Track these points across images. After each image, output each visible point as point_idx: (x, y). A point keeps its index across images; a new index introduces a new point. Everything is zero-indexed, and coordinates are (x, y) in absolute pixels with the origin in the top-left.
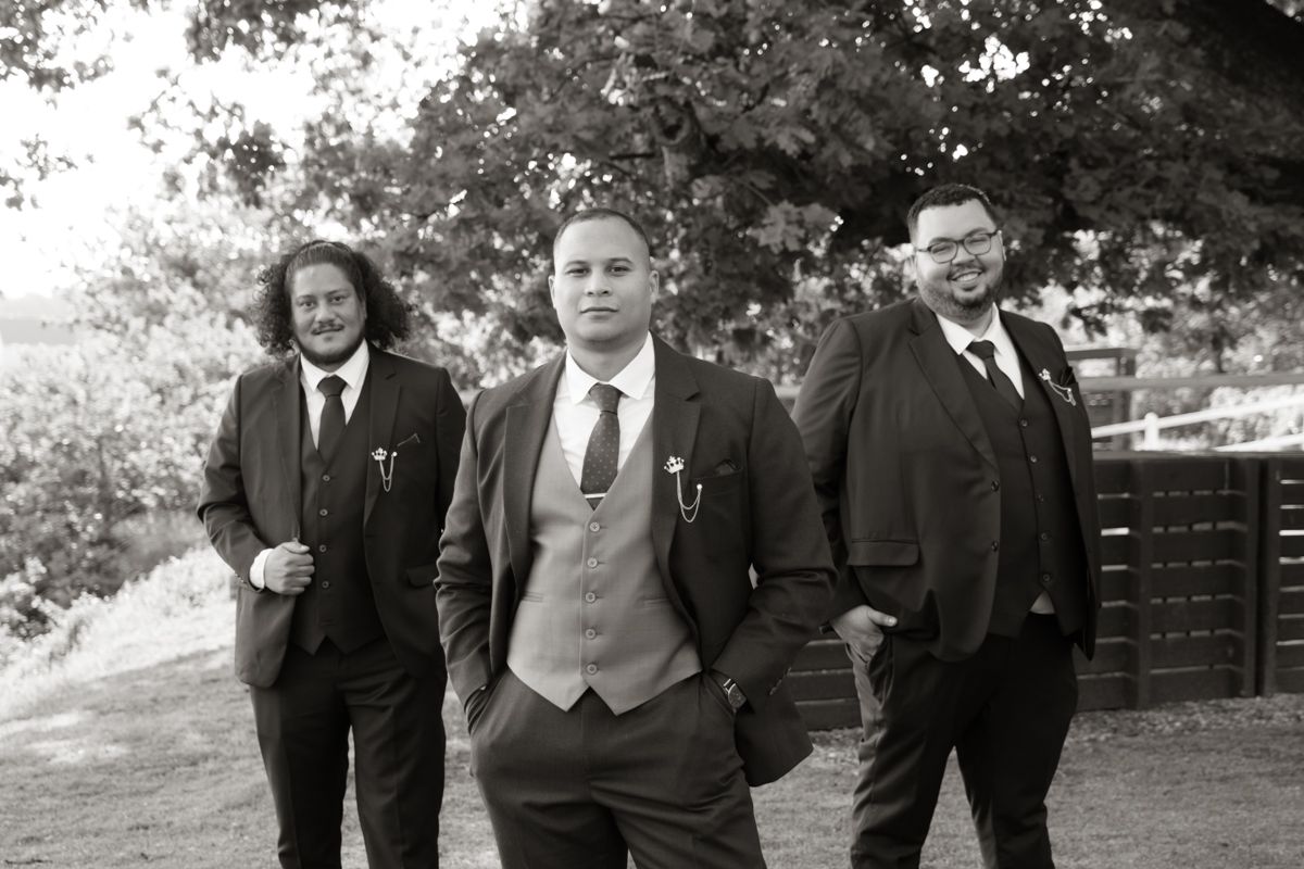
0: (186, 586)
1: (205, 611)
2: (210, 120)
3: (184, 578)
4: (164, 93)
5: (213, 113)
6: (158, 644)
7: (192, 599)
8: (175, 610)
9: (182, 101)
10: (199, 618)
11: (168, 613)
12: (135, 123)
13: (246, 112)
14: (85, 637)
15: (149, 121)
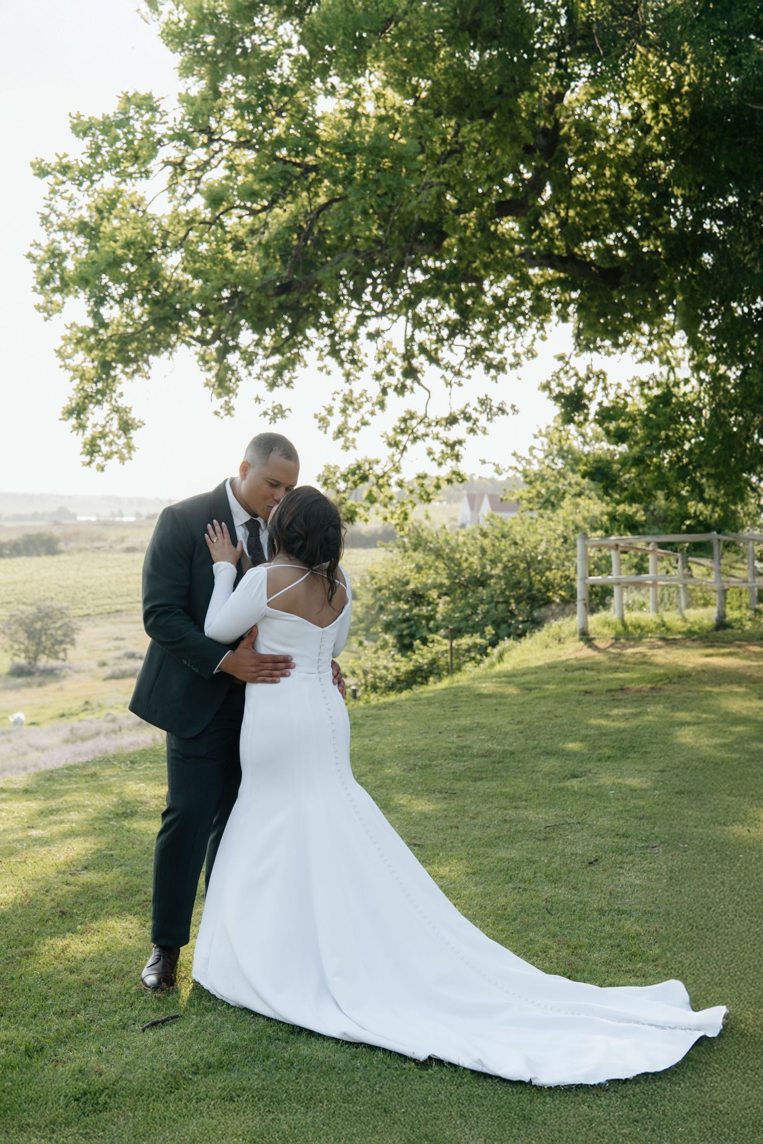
0: (558, 634)
1: (566, 645)
2: (586, 382)
3: (557, 629)
4: (562, 369)
5: (588, 378)
6: (539, 660)
7: (560, 640)
8: (551, 645)
9: (572, 372)
10: (561, 649)
11: (547, 647)
12: (546, 387)
13: (608, 377)
14: (505, 656)
15: (553, 385)
